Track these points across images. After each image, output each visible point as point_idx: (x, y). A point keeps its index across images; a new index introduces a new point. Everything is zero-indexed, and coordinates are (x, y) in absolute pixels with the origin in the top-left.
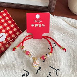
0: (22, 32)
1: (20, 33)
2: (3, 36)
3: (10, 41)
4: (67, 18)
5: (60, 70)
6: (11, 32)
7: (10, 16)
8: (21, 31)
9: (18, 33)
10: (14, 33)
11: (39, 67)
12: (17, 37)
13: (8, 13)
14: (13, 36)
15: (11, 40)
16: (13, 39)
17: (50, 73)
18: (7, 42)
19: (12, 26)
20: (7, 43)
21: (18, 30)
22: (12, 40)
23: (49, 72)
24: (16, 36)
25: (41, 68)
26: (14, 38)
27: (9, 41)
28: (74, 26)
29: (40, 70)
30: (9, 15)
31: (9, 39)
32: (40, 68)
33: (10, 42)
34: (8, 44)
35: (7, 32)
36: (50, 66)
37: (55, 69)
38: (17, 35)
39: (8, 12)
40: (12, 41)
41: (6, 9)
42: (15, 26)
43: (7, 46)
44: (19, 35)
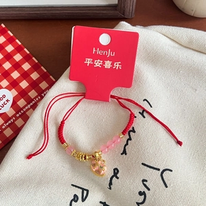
0: (54, 80)
1: (51, 84)
2: (4, 96)
3: (24, 110)
4: (171, 27)
5: (171, 171)
6: (24, 84)
7: (17, 41)
8: (51, 77)
9: (43, 85)
10: (34, 85)
11: (114, 170)
12: (43, 95)
13: (12, 35)
14: (33, 94)
15: (29, 106)
16: (33, 102)
17: (146, 181)
18: (17, 113)
19: (26, 66)
20: (18, 115)
21: (44, 77)
22: (31, 104)
23: (144, 181)
24: (41, 94)
25: (118, 171)
26: (35, 98)
27: (22, 109)
28: (194, 47)
29: (118, 178)
30: (15, 40)
31: (21, 103)
32: (116, 171)
33: (25, 112)
34: (20, 116)
35: (14, 84)
36: (143, 164)
37: (159, 170)
38: (43, 91)
39: (9, 32)
40: (31, 107)
41: (3, 26)
42: (35, 67)
43: (19, 122)
44: (49, 88)
